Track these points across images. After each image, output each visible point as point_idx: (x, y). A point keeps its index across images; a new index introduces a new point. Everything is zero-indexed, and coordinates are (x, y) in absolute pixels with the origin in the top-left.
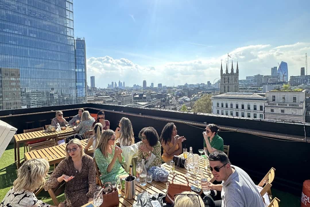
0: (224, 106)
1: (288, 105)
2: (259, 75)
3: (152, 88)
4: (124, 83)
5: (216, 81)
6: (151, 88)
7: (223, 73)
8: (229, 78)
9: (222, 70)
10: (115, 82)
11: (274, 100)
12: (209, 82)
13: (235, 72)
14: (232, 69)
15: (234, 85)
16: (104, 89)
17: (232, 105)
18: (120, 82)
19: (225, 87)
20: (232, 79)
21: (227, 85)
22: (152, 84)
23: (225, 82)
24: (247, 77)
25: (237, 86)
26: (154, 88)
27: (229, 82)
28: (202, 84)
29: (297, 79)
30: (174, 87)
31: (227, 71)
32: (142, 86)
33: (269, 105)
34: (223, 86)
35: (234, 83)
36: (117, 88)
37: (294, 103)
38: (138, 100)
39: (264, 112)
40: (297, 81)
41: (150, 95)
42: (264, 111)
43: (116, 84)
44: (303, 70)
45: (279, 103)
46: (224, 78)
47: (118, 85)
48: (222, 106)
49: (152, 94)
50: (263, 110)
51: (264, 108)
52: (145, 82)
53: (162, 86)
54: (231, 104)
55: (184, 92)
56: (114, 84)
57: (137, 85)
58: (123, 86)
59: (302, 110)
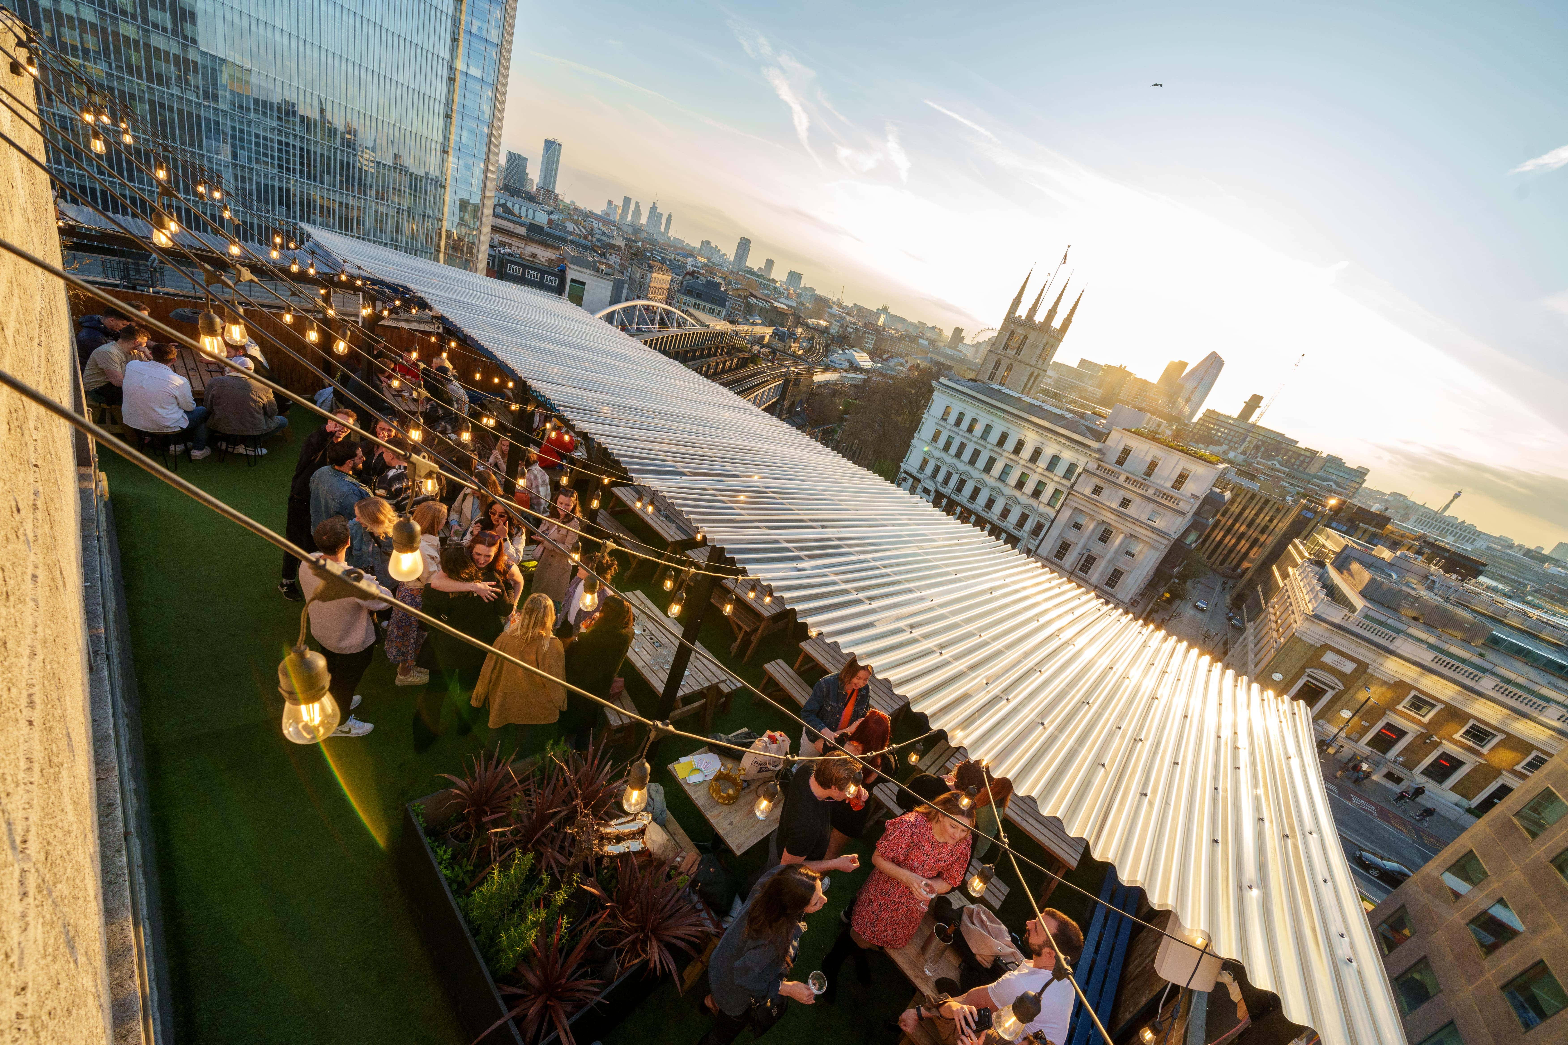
0: (965, 425)
1: (1151, 492)
2: (1121, 370)
3: (761, 279)
4: (669, 218)
5: (984, 337)
6: (759, 276)
7: (1017, 315)
8: (1026, 337)
9: (1017, 302)
10: (637, 203)
11: (1120, 462)
12: (958, 331)
13: (1056, 323)
14: (1050, 311)
15: (1029, 370)
16: (589, 215)
17: (988, 429)
18: (654, 209)
19: (997, 365)
20: (1034, 346)
21: (1008, 361)
22: (770, 263)
23: (1006, 347)
24: (1083, 362)
25: (1038, 375)
26: (769, 280)
27: (1019, 350)
28: (934, 328)
29: (1221, 426)
30: (840, 306)
31: (1033, 310)
32: (732, 259)
33: (1098, 472)
34: (995, 358)
35: (1033, 362)
36: (637, 230)
37: (1174, 493)
38: (693, 301)
39: (1072, 487)
40: (1218, 431)
41: (746, 297)
42: (1075, 483)
43: (637, 212)
44: (1254, 402)
45: (1130, 476)
46: (1013, 333)
47: (643, 220)
48: (958, 423)
49: (751, 299)
50: (1072, 481)
51: (1079, 475)
52: (744, 245)
53: (802, 285)
54: (988, 426)
55: (865, 332)
56: (632, 208)
57: (713, 245)
58: (662, 229)
59: (1180, 519)
